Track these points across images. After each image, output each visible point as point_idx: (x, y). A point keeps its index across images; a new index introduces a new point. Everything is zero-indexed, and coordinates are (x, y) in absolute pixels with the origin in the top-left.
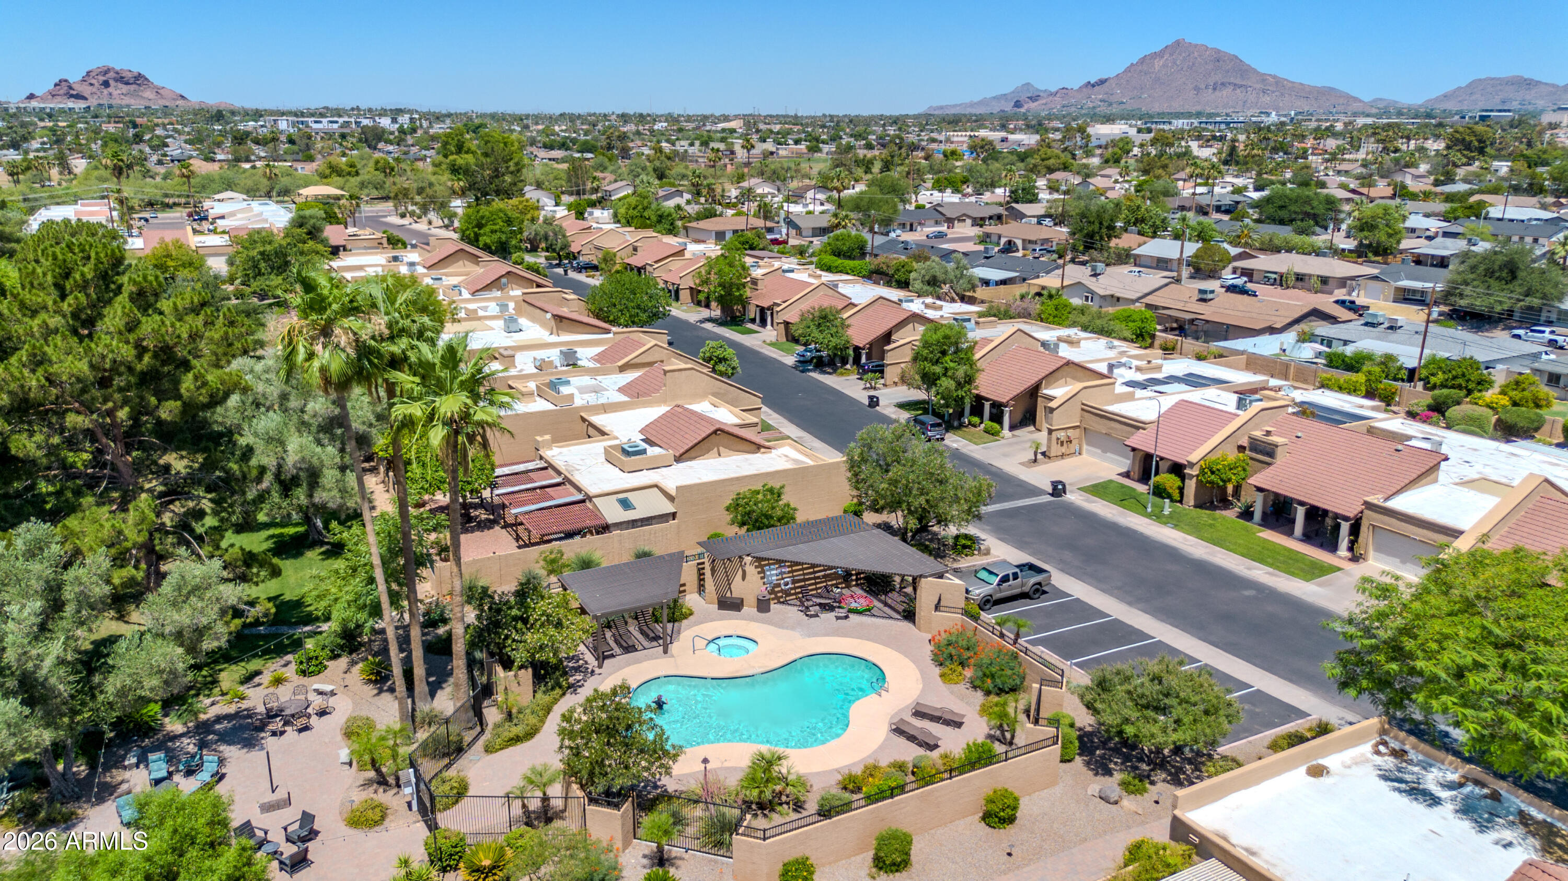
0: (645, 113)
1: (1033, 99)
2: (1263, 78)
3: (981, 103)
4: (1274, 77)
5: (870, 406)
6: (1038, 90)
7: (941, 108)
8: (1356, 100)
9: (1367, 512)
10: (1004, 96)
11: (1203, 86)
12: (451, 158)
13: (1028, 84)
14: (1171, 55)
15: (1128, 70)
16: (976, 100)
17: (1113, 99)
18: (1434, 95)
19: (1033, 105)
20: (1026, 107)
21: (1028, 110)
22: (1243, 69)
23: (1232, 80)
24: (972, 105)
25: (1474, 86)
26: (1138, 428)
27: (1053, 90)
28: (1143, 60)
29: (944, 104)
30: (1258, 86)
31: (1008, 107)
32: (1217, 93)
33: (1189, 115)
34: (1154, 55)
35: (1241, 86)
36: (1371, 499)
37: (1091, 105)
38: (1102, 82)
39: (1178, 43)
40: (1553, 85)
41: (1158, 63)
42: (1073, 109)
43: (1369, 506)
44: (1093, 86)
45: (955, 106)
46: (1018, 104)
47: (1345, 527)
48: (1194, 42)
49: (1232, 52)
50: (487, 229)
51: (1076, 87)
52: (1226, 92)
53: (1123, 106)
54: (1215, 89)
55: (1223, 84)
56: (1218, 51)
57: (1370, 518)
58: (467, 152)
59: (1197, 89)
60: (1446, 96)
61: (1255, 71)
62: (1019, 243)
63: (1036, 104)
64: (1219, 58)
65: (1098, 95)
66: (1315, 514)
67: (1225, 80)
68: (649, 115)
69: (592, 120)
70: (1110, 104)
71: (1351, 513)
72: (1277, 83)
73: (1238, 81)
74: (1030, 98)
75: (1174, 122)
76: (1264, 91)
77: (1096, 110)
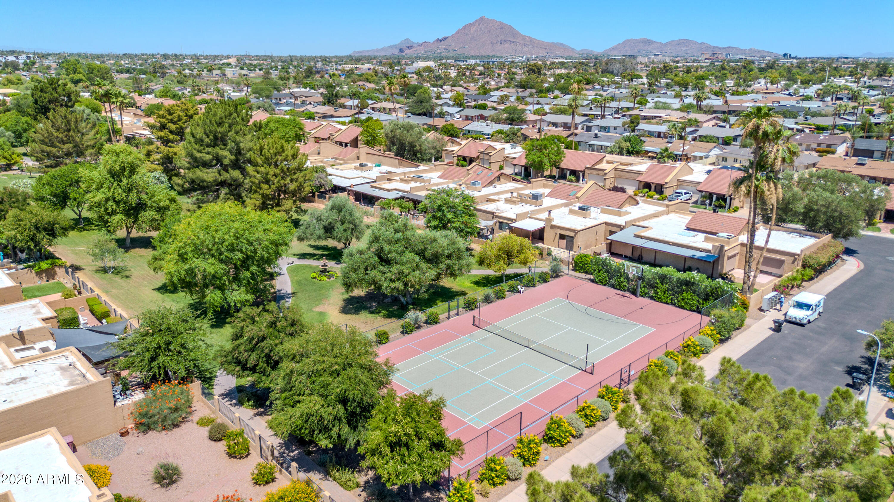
0: (178, 53)
1: (409, 48)
2: (524, 38)
3: (383, 49)
4: (529, 38)
6: (412, 43)
7: (360, 52)
8: (573, 50)
10: (395, 46)
11: (495, 42)
13: (408, 39)
14: (479, 25)
15: (457, 33)
16: (380, 48)
17: (450, 48)
18: (607, 48)
19: (409, 51)
20: (406, 52)
21: (406, 54)
22: (514, 33)
23: (509, 39)
24: (378, 50)
25: (626, 42)
27: (421, 42)
28: (465, 27)
29: (362, 50)
30: (521, 42)
31: (396, 52)
32: (502, 46)
34: (471, 25)
35: (514, 42)
37: (439, 51)
38: (445, 39)
39: (482, 18)
40: (661, 43)
41: (473, 29)
42: (430, 53)
44: (440, 41)
45: (369, 51)
46: (401, 51)
48: (490, 18)
51: (432, 42)
52: (507, 45)
53: (455, 52)
54: (501, 43)
55: (505, 41)
56: (502, 23)
59: (492, 43)
60: (613, 49)
61: (520, 34)
63: (411, 50)
64: (502, 27)
65: (443, 46)
67: (506, 39)
68: (181, 55)
69: (144, 57)
70: (449, 51)
72: (531, 41)
73: (512, 40)
74: (408, 47)
75: (468, 61)
76: (525, 45)
77: (442, 55)
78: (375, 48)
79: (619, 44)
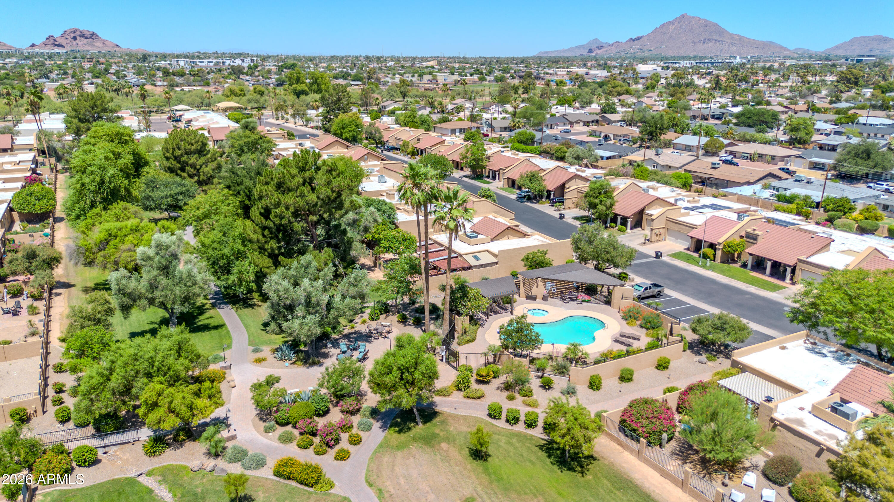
0: (380, 56)
1: (600, 48)
2: (732, 36)
3: (570, 50)
4: (739, 36)
5: (560, 218)
6: (601, 42)
7: (546, 52)
8: (785, 49)
9: (799, 263)
10: (582, 46)
11: (697, 41)
12: (294, 86)
13: (596, 39)
14: (679, 23)
15: (654, 32)
16: (566, 48)
17: (645, 48)
19: (599, 51)
20: (595, 52)
21: (596, 55)
22: (721, 32)
23: (714, 37)
24: (564, 51)
25: (854, 41)
26: (693, 228)
27: (611, 43)
28: (663, 26)
29: (548, 50)
30: (729, 41)
31: (585, 52)
32: (705, 45)
33: (689, 58)
34: (670, 23)
35: (719, 41)
36: (800, 258)
37: (633, 52)
38: (639, 38)
39: (683, 16)
41: (672, 28)
42: (622, 54)
43: (800, 260)
44: (634, 40)
45: (554, 52)
46: (590, 51)
47: (789, 270)
48: (692, 15)
49: (715, 21)
50: (347, 130)
51: (624, 41)
52: (710, 44)
53: (651, 53)
54: (704, 43)
55: (709, 40)
56: (706, 21)
57: (800, 266)
58: (302, 83)
59: (694, 43)
60: (837, 47)
61: (728, 32)
62: (612, 136)
63: (601, 51)
64: (707, 25)
65: (637, 45)
66: (776, 265)
67: (710, 38)
68: (383, 57)
70: (644, 51)
71: (792, 264)
72: (740, 39)
73: (718, 38)
74: (598, 47)
75: (682, 62)
76: (732, 44)
77: (636, 55)
78: (561, 49)
79: (845, 43)
